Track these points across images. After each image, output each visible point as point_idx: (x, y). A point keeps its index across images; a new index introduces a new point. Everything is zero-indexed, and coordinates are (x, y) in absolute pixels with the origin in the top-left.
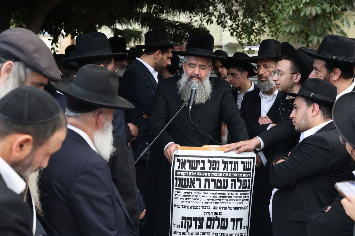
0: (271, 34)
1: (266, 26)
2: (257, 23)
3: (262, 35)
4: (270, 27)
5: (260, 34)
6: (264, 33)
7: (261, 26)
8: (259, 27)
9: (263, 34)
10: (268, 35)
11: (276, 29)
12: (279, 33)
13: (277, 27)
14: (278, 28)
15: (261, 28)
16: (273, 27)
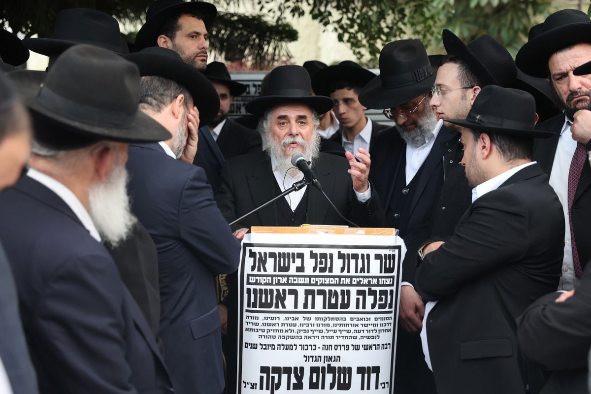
1: (406, 20)
2: (389, 15)
4: (413, 24)
7: (398, 22)
8: (393, 23)
11: (425, 27)
12: (432, 34)
13: (427, 24)
14: (430, 27)
15: (396, 24)
16: (419, 23)
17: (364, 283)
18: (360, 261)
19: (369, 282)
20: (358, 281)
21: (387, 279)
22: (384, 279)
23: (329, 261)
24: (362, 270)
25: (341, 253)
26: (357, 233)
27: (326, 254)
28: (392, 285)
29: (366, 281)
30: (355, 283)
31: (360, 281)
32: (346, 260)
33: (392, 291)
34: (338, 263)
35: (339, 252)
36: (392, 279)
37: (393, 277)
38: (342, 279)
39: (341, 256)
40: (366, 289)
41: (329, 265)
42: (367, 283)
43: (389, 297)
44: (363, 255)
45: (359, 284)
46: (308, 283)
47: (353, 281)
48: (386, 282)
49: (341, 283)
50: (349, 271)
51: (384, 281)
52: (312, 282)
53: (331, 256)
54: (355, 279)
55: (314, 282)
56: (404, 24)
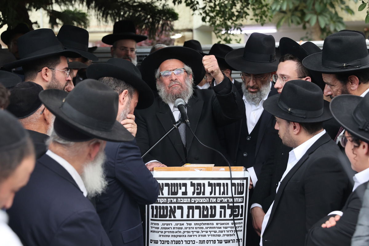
0: (256, 18)
1: (249, 7)
2: (238, 3)
3: (244, 19)
4: (254, 9)
5: (242, 17)
6: (247, 17)
7: (244, 7)
8: (241, 8)
9: (245, 17)
10: (252, 19)
11: (262, 12)
12: (266, 17)
13: (263, 10)
14: (265, 12)
15: (243, 9)
16: (258, 9)
17: (225, 201)
18: (222, 188)
19: (228, 200)
20: (221, 200)
21: (239, 199)
22: (237, 199)
23: (202, 188)
24: (224, 193)
25: (210, 182)
26: (220, 170)
27: (201, 184)
28: (243, 202)
29: (226, 200)
30: (219, 201)
31: (223, 200)
32: (213, 187)
33: (242, 206)
34: (208, 189)
35: (209, 182)
36: (242, 199)
37: (243, 197)
38: (211, 199)
39: (210, 185)
40: (226, 205)
41: (202, 191)
42: (226, 201)
43: (241, 210)
44: (224, 184)
45: (221, 202)
46: (190, 202)
47: (218, 200)
48: (239, 200)
49: (210, 201)
50: (215, 194)
51: (237, 200)
52: (192, 201)
53: (204, 184)
54: (219, 199)
55: (193, 201)
56: (248, 9)
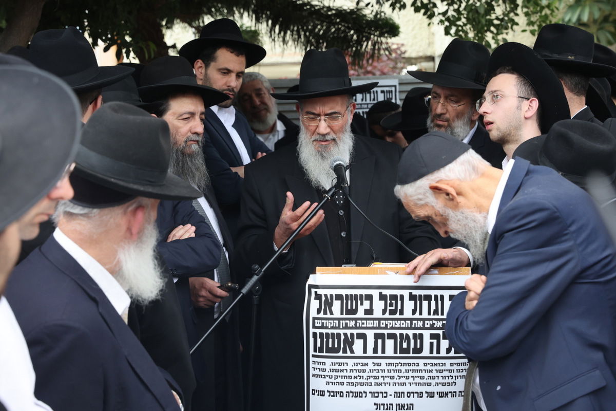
0: (531, 28)
1: (519, 11)
2: (499, 6)
3: (510, 31)
4: (527, 14)
5: (507, 28)
6: (515, 27)
7: (509, 12)
8: (504, 14)
9: (512, 28)
10: (524, 31)
11: (540, 17)
13: (543, 13)
14: (546, 16)
15: (507, 15)
56: (517, 15)
